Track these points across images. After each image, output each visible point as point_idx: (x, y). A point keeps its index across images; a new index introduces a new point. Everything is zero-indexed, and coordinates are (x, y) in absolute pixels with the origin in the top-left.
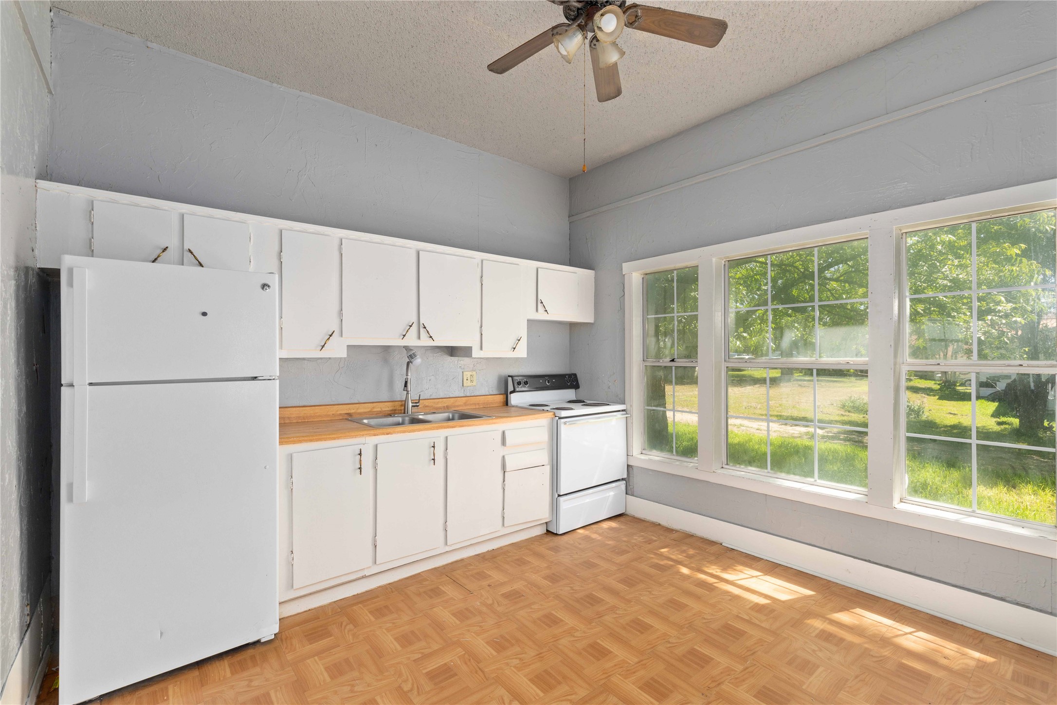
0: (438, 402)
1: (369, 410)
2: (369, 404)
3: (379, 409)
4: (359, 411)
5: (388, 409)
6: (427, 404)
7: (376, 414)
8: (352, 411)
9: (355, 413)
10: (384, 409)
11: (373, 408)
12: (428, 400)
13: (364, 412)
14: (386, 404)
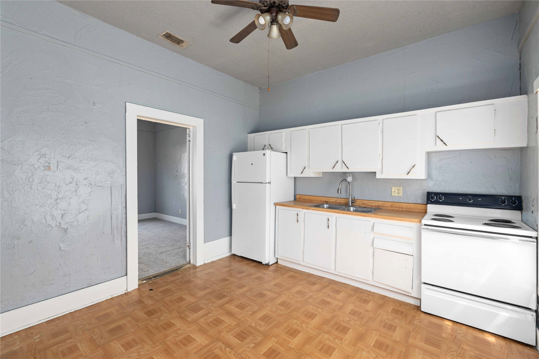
0: (372, 203)
1: (335, 201)
2: (335, 198)
3: (340, 202)
4: (331, 201)
5: (344, 202)
6: (365, 203)
7: (338, 203)
8: (328, 200)
9: (329, 201)
10: (342, 202)
11: (337, 200)
12: (366, 201)
13: (333, 202)
14: (342, 199)
